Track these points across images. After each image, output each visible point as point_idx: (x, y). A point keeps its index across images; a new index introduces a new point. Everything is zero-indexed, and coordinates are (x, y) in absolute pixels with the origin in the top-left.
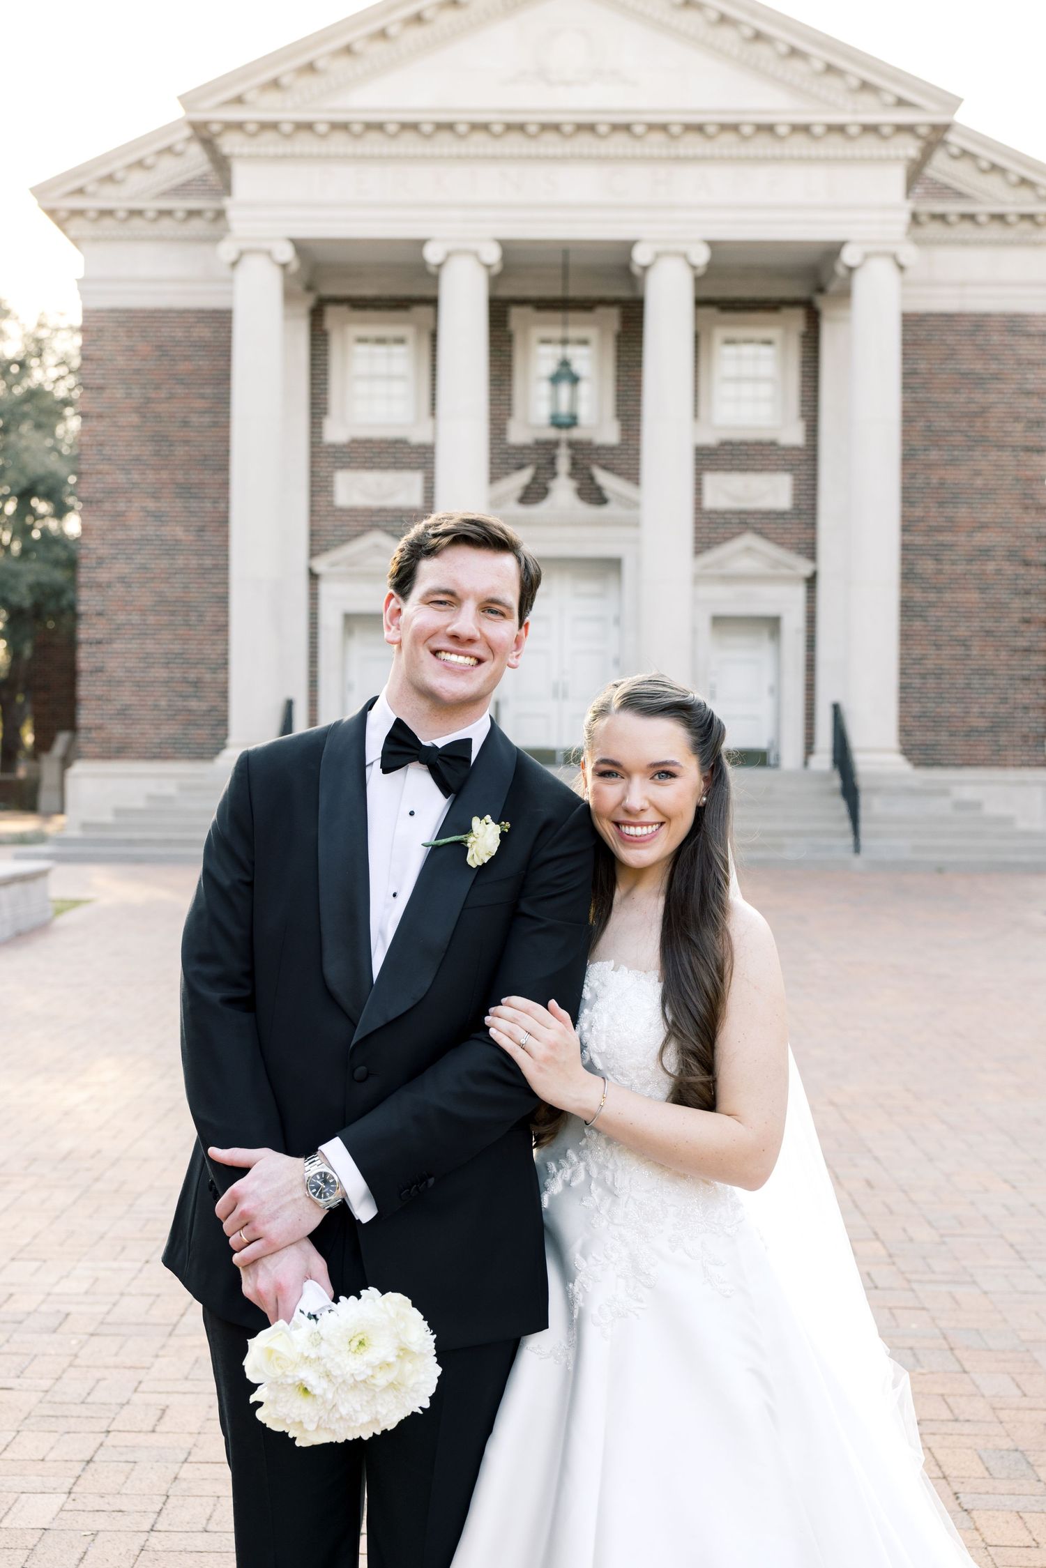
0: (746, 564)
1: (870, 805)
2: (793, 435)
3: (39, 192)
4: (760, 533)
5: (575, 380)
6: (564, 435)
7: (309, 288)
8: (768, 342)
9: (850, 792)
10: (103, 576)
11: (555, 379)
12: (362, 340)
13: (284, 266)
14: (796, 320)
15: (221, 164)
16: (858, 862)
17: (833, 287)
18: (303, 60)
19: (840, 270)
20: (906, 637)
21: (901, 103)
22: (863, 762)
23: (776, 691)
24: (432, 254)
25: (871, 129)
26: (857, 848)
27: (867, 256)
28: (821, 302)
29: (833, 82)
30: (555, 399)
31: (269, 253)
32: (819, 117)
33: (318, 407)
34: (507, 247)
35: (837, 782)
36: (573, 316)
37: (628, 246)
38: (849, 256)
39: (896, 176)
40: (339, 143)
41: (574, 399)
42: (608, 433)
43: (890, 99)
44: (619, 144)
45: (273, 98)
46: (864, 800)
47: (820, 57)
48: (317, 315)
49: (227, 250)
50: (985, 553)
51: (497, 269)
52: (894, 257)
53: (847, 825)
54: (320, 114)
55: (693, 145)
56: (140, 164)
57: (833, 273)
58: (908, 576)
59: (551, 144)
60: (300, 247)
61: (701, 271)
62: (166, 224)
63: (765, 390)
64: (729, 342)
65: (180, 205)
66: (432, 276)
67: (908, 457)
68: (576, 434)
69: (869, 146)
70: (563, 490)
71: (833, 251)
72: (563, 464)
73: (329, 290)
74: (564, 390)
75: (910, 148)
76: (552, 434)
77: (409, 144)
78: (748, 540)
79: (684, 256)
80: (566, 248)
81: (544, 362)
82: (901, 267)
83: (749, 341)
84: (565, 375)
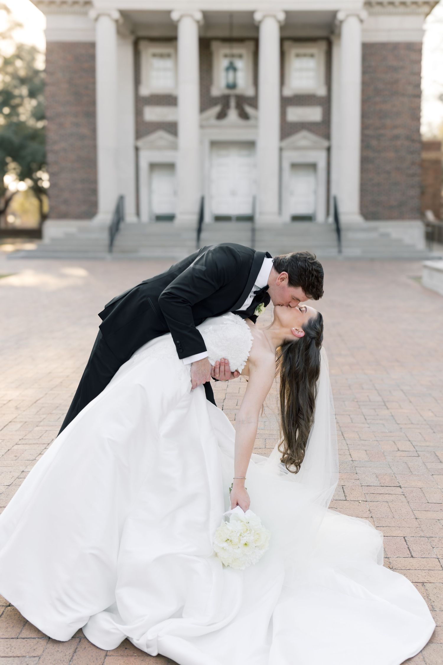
0: (304, 143)
1: (346, 235)
2: (322, 92)
4: (310, 130)
5: (235, 69)
6: (232, 92)
7: (133, 32)
8: (312, 56)
9: (338, 230)
10: (56, 148)
11: (228, 69)
12: (154, 55)
13: (116, 21)
14: (323, 46)
16: (340, 257)
19: (337, 23)
22: (344, 219)
23: (315, 192)
24: (175, 16)
26: (340, 251)
27: (348, 16)
28: (332, 38)
30: (227, 77)
31: (109, 15)
33: (137, 81)
34: (206, 15)
35: (334, 227)
36: (235, 45)
37: (251, 13)
38: (341, 16)
41: (235, 77)
42: (250, 92)
46: (343, 234)
48: (136, 44)
49: (92, 14)
50: (396, 137)
51: (202, 23)
52: (358, 16)
53: (336, 243)
60: (124, 13)
61: (283, 23)
63: (311, 74)
64: (298, 56)
66: (174, 26)
68: (237, 91)
70: (233, 115)
71: (333, 14)
72: (233, 103)
73: (142, 33)
74: (231, 74)
76: (227, 92)
78: (304, 133)
79: (275, 17)
80: (231, 15)
81: (224, 63)
82: (361, 21)
83: (305, 55)
84: (232, 68)
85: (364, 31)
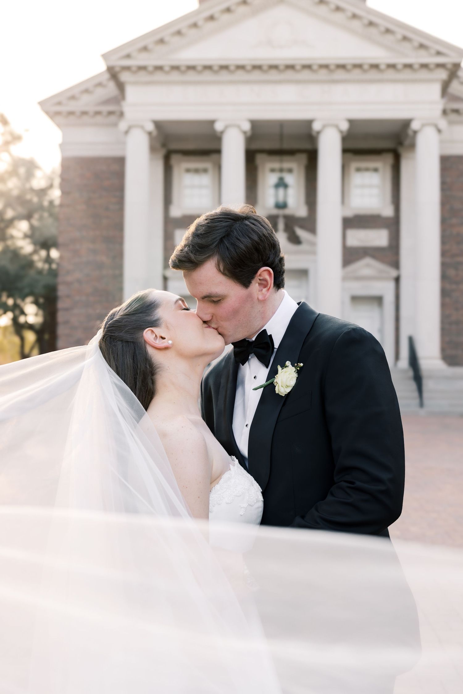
0: (367, 272)
1: (428, 385)
2: (388, 212)
3: (42, 104)
4: (374, 257)
5: (286, 186)
6: (281, 212)
7: (164, 145)
8: (376, 170)
9: (418, 378)
10: (69, 278)
11: (277, 186)
12: (188, 171)
13: (150, 133)
14: (389, 159)
15: (121, 87)
16: (422, 412)
17: (407, 142)
18: (158, 37)
19: (410, 133)
20: (443, 305)
21: (439, 53)
22: (423, 364)
23: (381, 331)
24: (219, 127)
25: (424, 66)
26: (421, 405)
27: (423, 125)
28: (401, 150)
29: (406, 44)
30: (276, 195)
31: (142, 127)
32: (400, 60)
33: (168, 200)
34: (255, 124)
35: (411, 373)
36: (286, 158)
37: (309, 123)
38: (415, 126)
39: (437, 88)
40: (175, 76)
41: (285, 196)
42: (302, 211)
43: (433, 52)
44: (306, 74)
45: (144, 55)
46: (425, 382)
47: (400, 33)
48: (167, 159)
49: (123, 125)
51: (249, 134)
52: (435, 126)
53: (416, 394)
54: (165, 62)
55: (340, 74)
56: (87, 91)
57: (407, 135)
58: (444, 277)
59: (274, 75)
60: (158, 125)
61: (345, 134)
62: (99, 119)
63: (375, 191)
64: (358, 170)
65: (105, 109)
66: (217, 138)
67: (444, 221)
68: (287, 212)
69: (424, 74)
71: (406, 124)
72: (281, 225)
73: (174, 146)
74: (281, 191)
75: (443, 75)
76: (275, 212)
77: (207, 76)
78: (368, 260)
79: (337, 127)
80: (282, 124)
81: (272, 179)
82: (439, 131)
83: (367, 170)
84: (281, 184)
85: (442, 142)
